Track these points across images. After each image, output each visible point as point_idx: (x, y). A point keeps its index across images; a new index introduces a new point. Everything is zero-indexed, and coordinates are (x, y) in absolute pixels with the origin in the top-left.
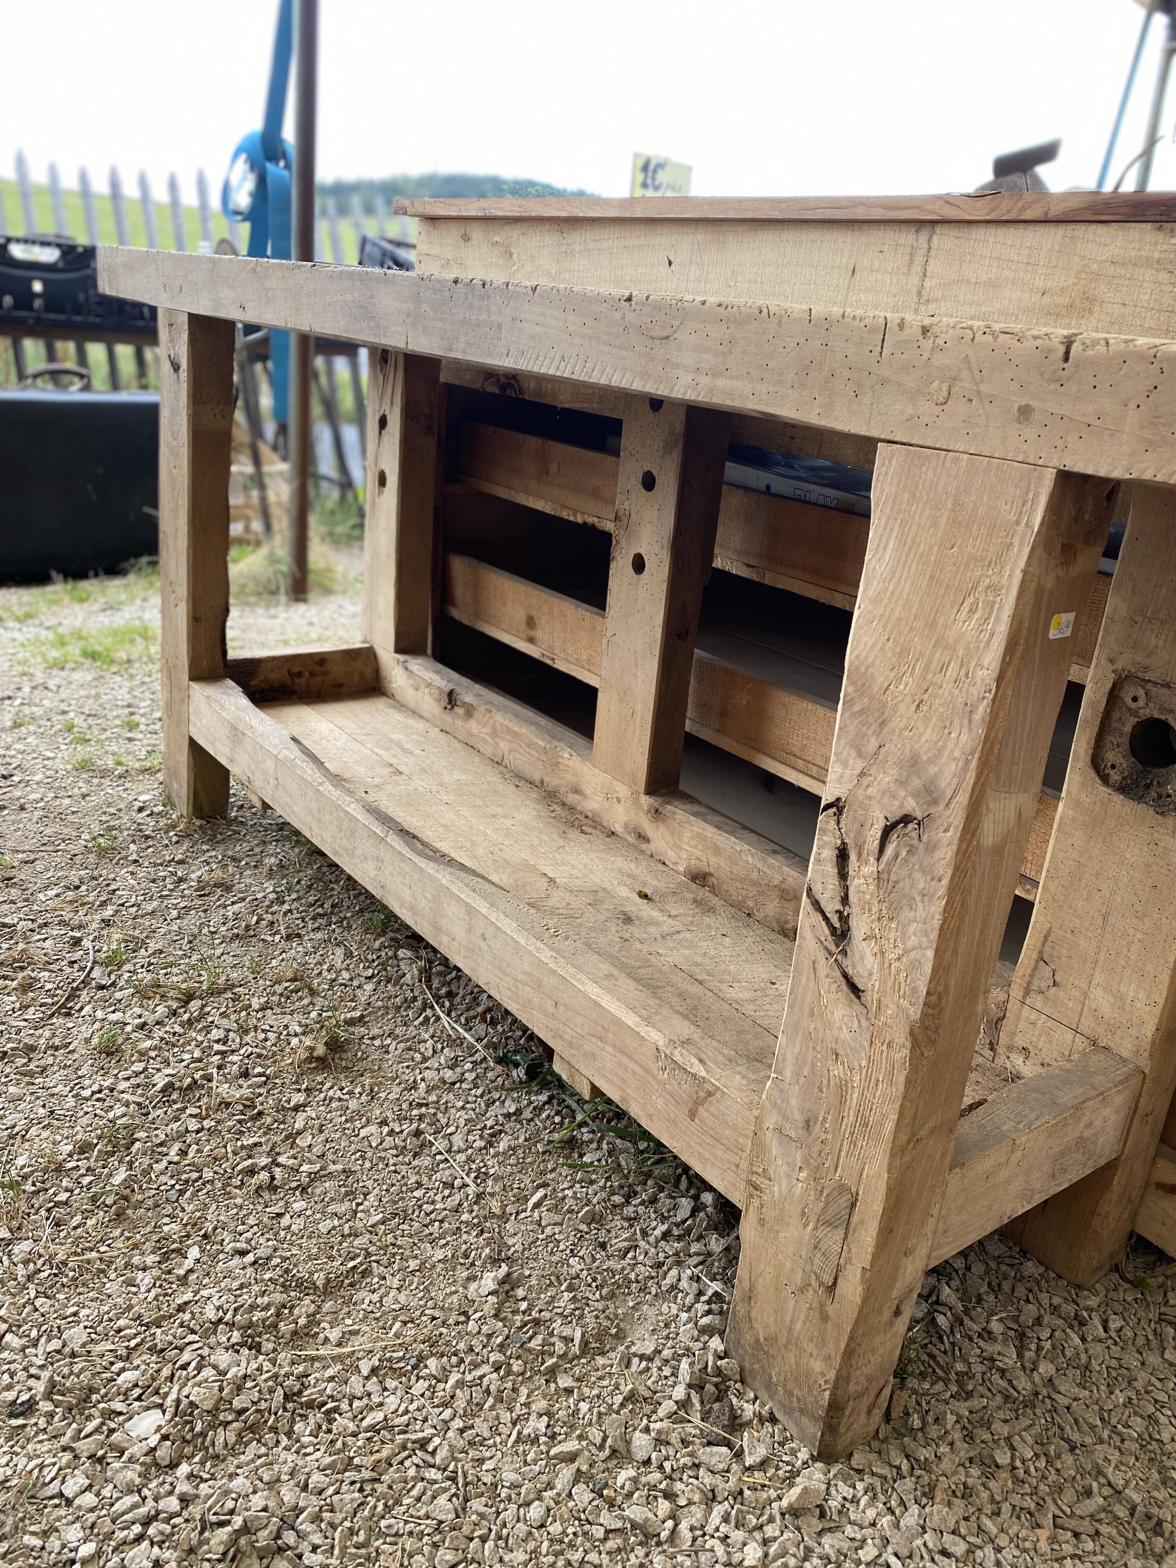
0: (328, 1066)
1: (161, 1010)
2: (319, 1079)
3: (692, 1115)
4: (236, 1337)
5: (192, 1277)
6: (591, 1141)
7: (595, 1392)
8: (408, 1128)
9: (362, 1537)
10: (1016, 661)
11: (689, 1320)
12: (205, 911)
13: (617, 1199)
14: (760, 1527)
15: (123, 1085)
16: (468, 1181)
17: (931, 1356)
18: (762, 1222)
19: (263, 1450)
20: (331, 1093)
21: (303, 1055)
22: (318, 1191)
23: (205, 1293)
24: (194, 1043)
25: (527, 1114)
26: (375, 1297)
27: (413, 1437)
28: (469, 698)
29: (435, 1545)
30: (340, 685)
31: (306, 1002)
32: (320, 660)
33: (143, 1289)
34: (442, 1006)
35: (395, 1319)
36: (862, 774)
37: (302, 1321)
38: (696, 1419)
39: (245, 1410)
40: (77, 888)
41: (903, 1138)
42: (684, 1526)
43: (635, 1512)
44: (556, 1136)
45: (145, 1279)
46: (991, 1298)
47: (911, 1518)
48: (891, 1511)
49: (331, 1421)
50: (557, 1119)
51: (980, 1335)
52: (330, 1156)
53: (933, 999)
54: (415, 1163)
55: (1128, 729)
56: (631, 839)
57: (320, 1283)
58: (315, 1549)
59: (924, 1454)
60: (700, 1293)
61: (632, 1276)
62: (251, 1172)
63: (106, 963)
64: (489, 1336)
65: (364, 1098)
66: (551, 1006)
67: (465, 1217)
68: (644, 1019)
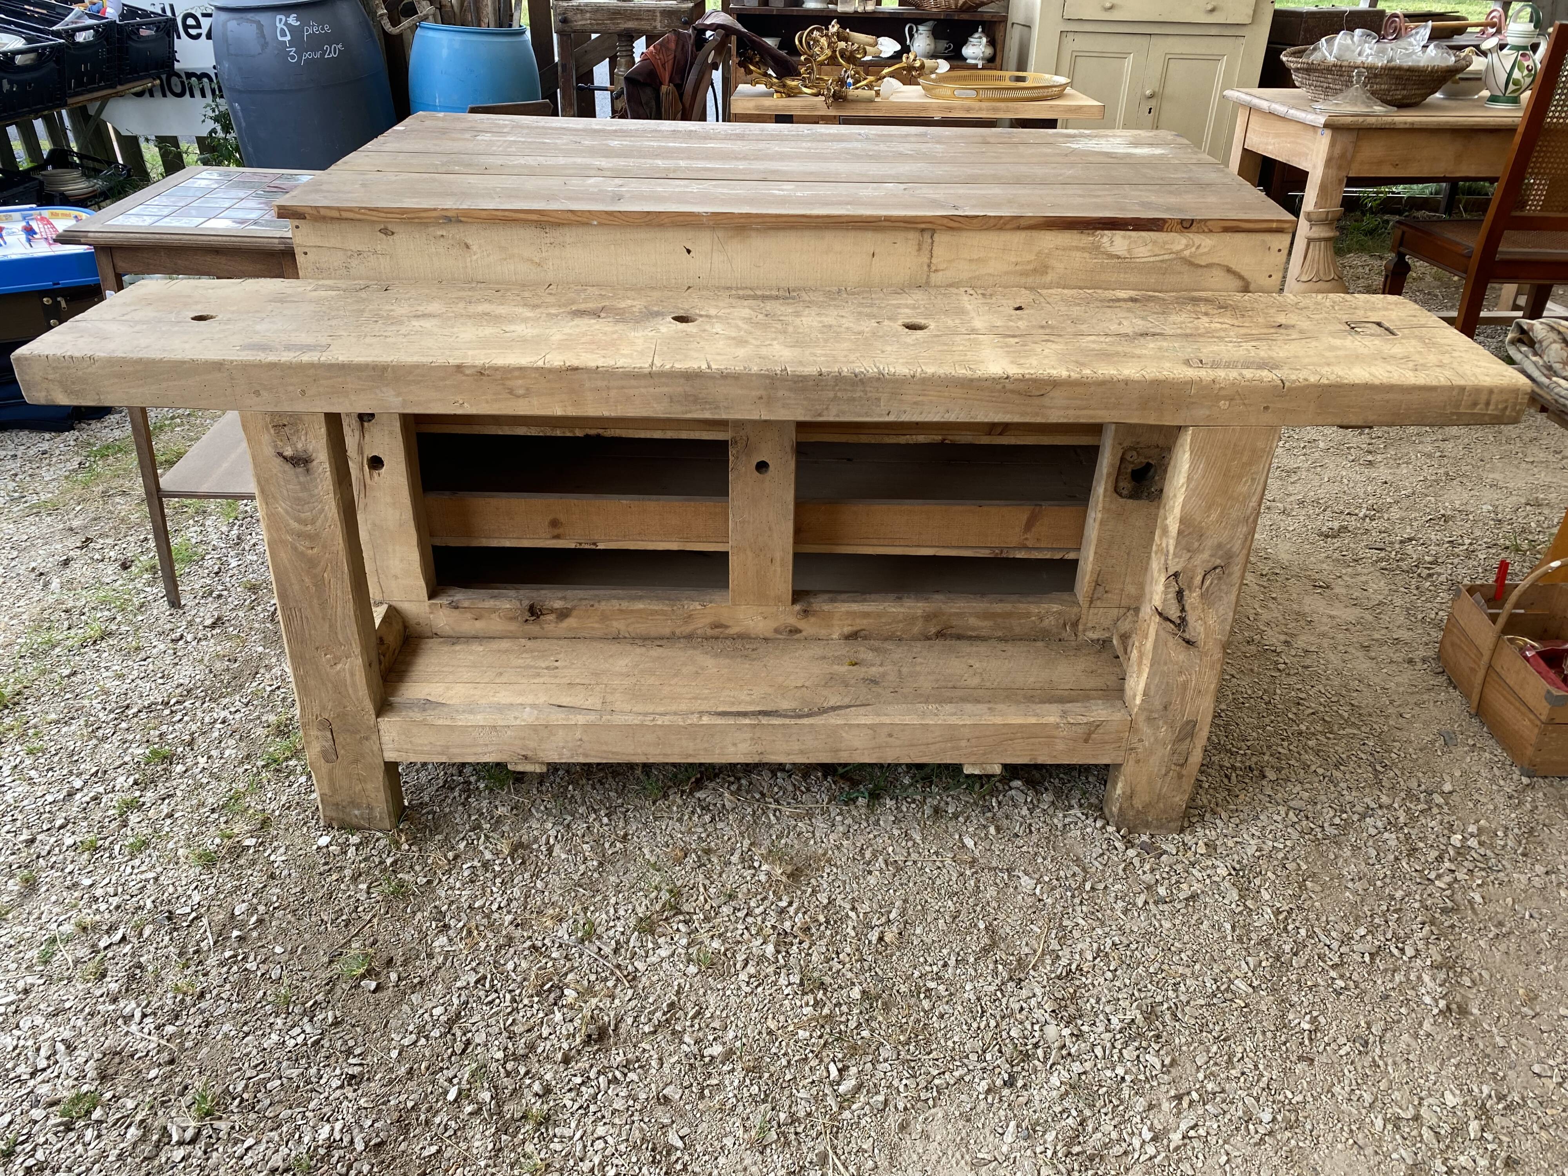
3: (1088, 741)
5: (952, 990)
12: (549, 868)
16: (940, 859)
20: (824, 882)
25: (900, 816)
28: (558, 604)
31: (715, 859)
36: (1190, 559)
40: (447, 926)
43: (1181, 896)
55: (1129, 470)
56: (783, 636)
57: (989, 942)
59: (1199, 803)
61: (1046, 835)
66: (963, 743)
67: (968, 873)
68: (1037, 716)
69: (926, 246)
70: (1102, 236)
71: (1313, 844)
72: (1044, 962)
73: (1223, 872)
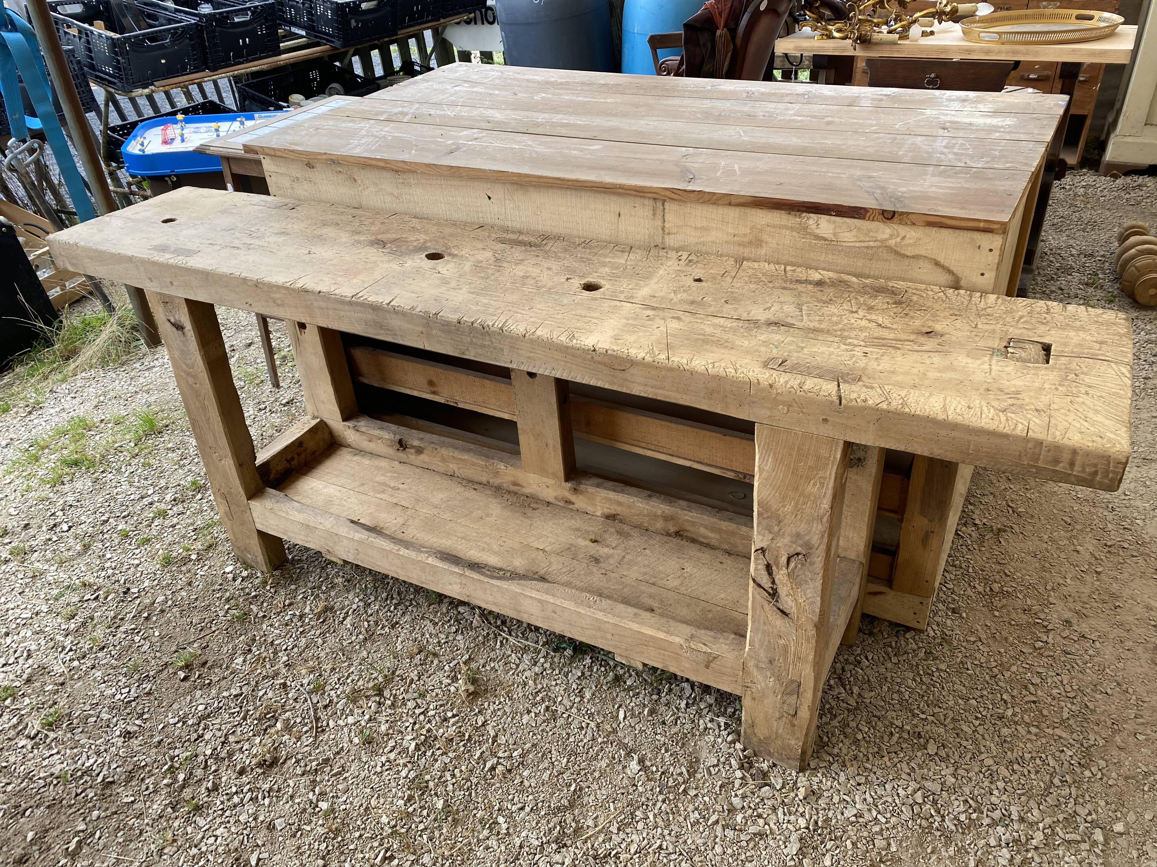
1: (372, 705)
2: (480, 703)
3: (707, 667)
4: (554, 846)
5: (511, 830)
6: (625, 673)
7: (706, 791)
8: (541, 708)
11: (722, 741)
12: (334, 632)
13: (655, 697)
14: (797, 810)
15: (392, 756)
16: (588, 721)
18: (754, 699)
20: (492, 708)
21: (464, 695)
22: (529, 762)
23: (523, 834)
24: (404, 715)
25: (587, 674)
26: (592, 797)
27: (655, 847)
28: (416, 443)
30: (314, 452)
31: (436, 662)
32: (298, 443)
33: (496, 848)
34: (504, 632)
35: (608, 802)
36: (773, 539)
37: (573, 824)
38: (750, 781)
40: (250, 651)
41: (816, 660)
42: (772, 825)
43: (753, 829)
45: (492, 843)
47: (842, 778)
48: (834, 779)
50: (603, 669)
53: (822, 613)
54: (558, 724)
56: (562, 504)
57: (567, 804)
59: (836, 751)
60: (720, 727)
61: (686, 731)
63: (315, 691)
64: (652, 790)
65: (509, 703)
66: (609, 636)
67: (600, 740)
68: (667, 633)
69: (659, 212)
70: (808, 219)
71: (920, 831)
72: (597, 838)
73: (802, 822)
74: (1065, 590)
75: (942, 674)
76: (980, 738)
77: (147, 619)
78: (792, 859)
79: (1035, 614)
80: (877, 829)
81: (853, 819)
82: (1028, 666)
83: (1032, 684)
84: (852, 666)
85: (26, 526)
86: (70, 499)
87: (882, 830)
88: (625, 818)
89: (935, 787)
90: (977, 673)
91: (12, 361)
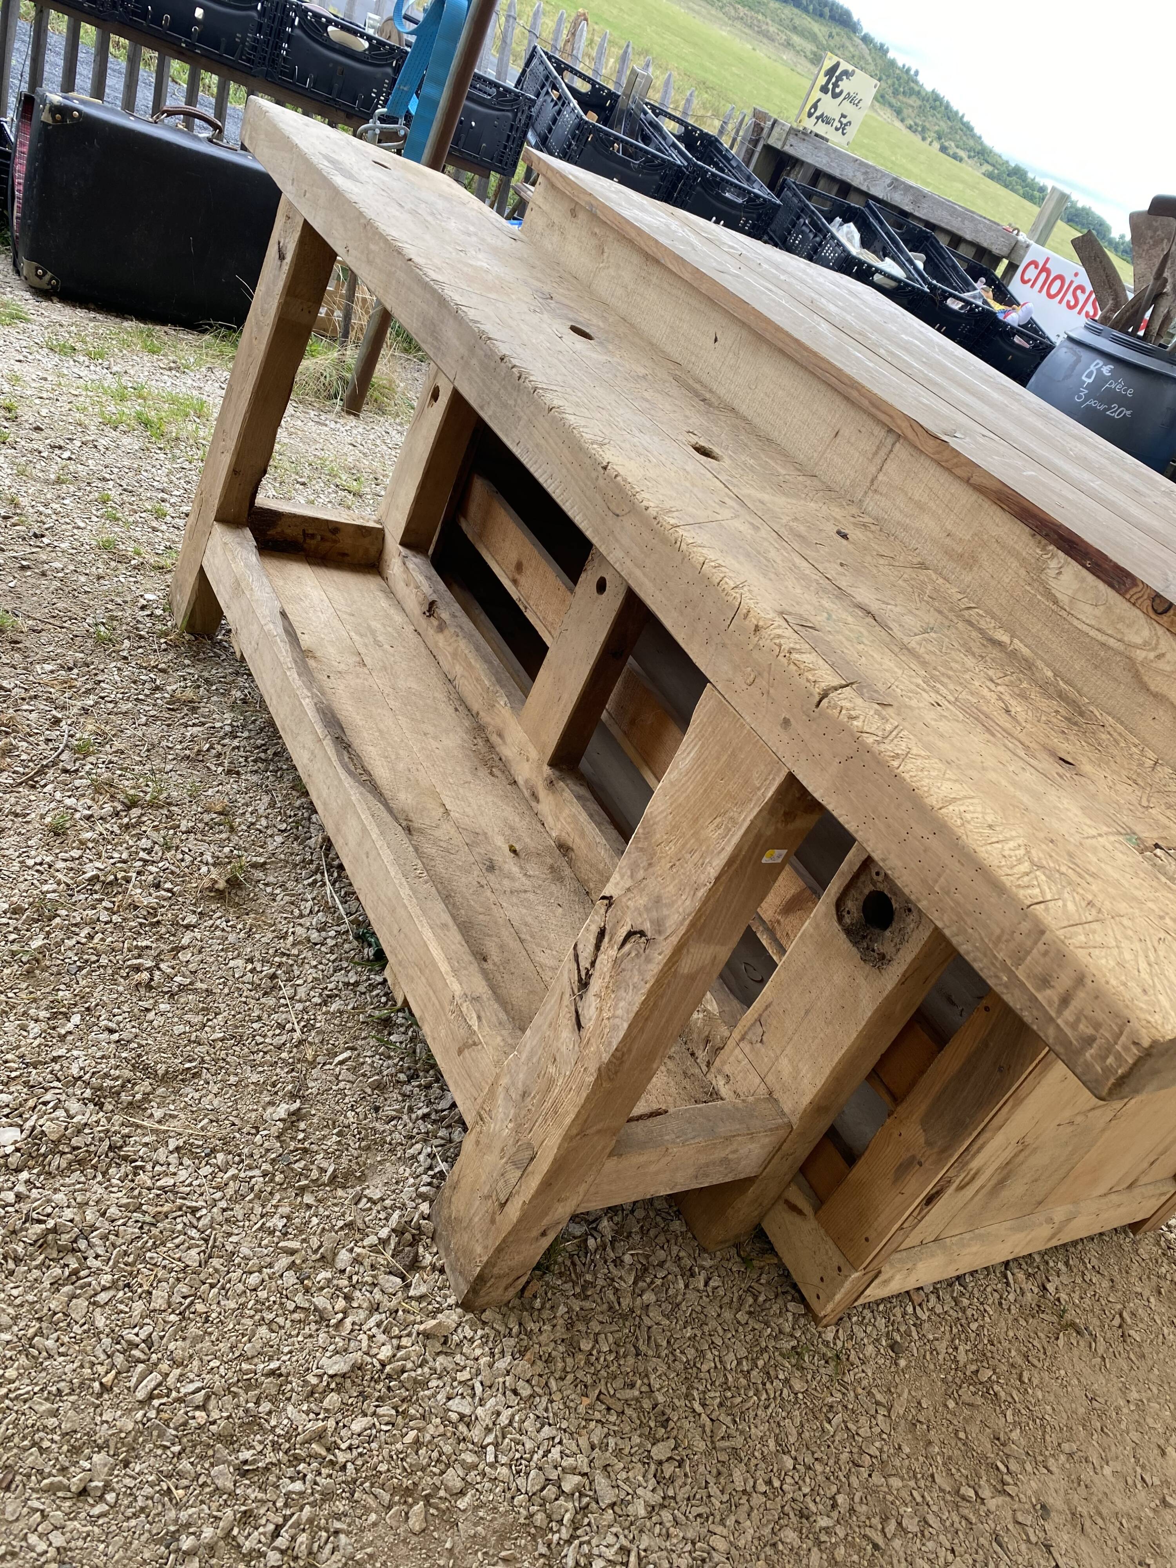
0: (224, 898)
1: (108, 808)
2: (213, 907)
3: (460, 1052)
4: (88, 1093)
5: (70, 1038)
6: (402, 1025)
7: (326, 1213)
8: (268, 970)
9: (130, 1259)
10: (731, 872)
11: (413, 1185)
13: (402, 1077)
14: (399, 1337)
15: (60, 865)
16: (296, 1027)
17: (574, 1264)
18: (478, 1143)
19: (83, 1179)
20: (218, 922)
21: (206, 882)
22: (182, 1000)
23: (75, 1053)
24: (125, 845)
25: (362, 988)
26: (197, 1095)
27: (189, 1203)
28: (445, 615)
29: (178, 1280)
30: (344, 555)
31: (224, 836)
32: (334, 528)
33: (31, 1036)
34: (331, 875)
35: (206, 1116)
36: (629, 890)
37: (139, 1097)
38: (388, 1255)
39: (79, 1148)
40: (70, 669)
41: (574, 1131)
42: (348, 1321)
43: (320, 1301)
44: (377, 1013)
45: (35, 1029)
46: (637, 1238)
47: (502, 1364)
48: (492, 1354)
49: (136, 1174)
50: (383, 999)
51: (614, 1261)
52: (200, 975)
53: (619, 1054)
54: (263, 1000)
55: (866, 892)
56: (527, 794)
57: (160, 1072)
58: (97, 1257)
59: (531, 1326)
60: (431, 1168)
61: (388, 1139)
62: (137, 969)
63: (75, 750)
64: (268, 1150)
65: (242, 935)
67: (284, 1055)
68: (454, 970)
70: (1053, 556)
71: (522, 1521)
72: (144, 1135)
73: (385, 1352)
74: (1087, 1474)
75: (785, 1391)
76: (746, 1507)
77: (23, 568)
78: (320, 1377)
79: (1008, 1456)
80: (470, 1458)
81: (454, 1417)
82: (919, 1499)
83: (900, 1524)
84: (676, 1270)
85: (38, 429)
86: (102, 442)
87: (475, 1466)
88: (198, 1147)
89: (608, 1495)
90: (837, 1438)
91: (211, 326)
